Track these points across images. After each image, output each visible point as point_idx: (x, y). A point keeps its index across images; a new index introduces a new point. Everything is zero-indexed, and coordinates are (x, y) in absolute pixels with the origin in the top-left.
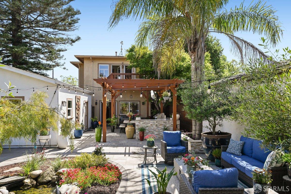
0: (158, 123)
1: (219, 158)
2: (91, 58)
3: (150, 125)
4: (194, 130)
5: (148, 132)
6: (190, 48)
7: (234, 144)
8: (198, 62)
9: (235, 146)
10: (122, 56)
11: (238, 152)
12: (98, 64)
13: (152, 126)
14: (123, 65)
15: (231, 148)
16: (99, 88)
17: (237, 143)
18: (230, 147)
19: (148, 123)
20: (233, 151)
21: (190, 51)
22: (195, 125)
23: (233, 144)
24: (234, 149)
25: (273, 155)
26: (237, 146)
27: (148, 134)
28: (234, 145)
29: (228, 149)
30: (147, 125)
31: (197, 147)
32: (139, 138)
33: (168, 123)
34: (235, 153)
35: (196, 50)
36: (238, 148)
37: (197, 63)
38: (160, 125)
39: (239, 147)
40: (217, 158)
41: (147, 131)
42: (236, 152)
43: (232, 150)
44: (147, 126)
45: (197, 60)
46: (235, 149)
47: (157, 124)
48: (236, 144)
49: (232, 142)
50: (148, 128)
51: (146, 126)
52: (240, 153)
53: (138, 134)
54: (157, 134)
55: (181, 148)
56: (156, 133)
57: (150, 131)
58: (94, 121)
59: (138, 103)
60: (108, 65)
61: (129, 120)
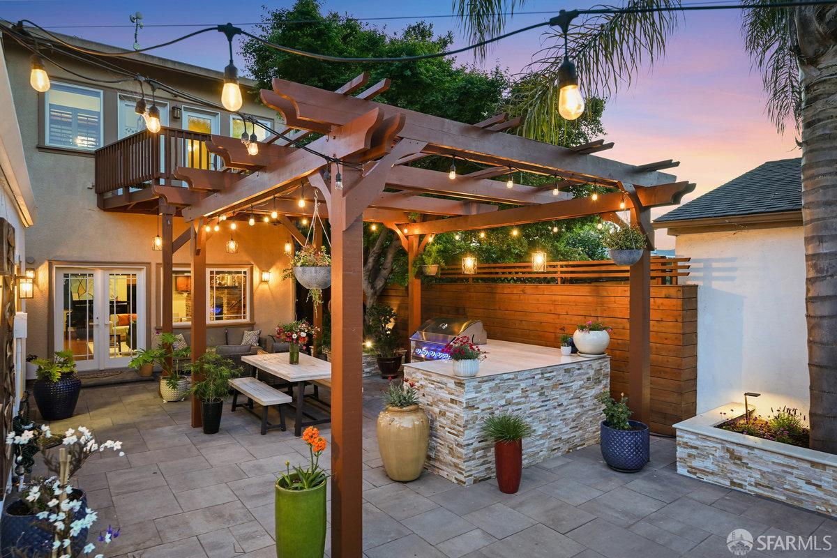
0: (548, 379)
38: (552, 389)
44: (509, 403)
50: (511, 408)
51: (503, 402)
54: (542, 437)
56: (540, 430)
58: (58, 375)
59: (245, 273)
60: (102, 92)
61: (287, 355)
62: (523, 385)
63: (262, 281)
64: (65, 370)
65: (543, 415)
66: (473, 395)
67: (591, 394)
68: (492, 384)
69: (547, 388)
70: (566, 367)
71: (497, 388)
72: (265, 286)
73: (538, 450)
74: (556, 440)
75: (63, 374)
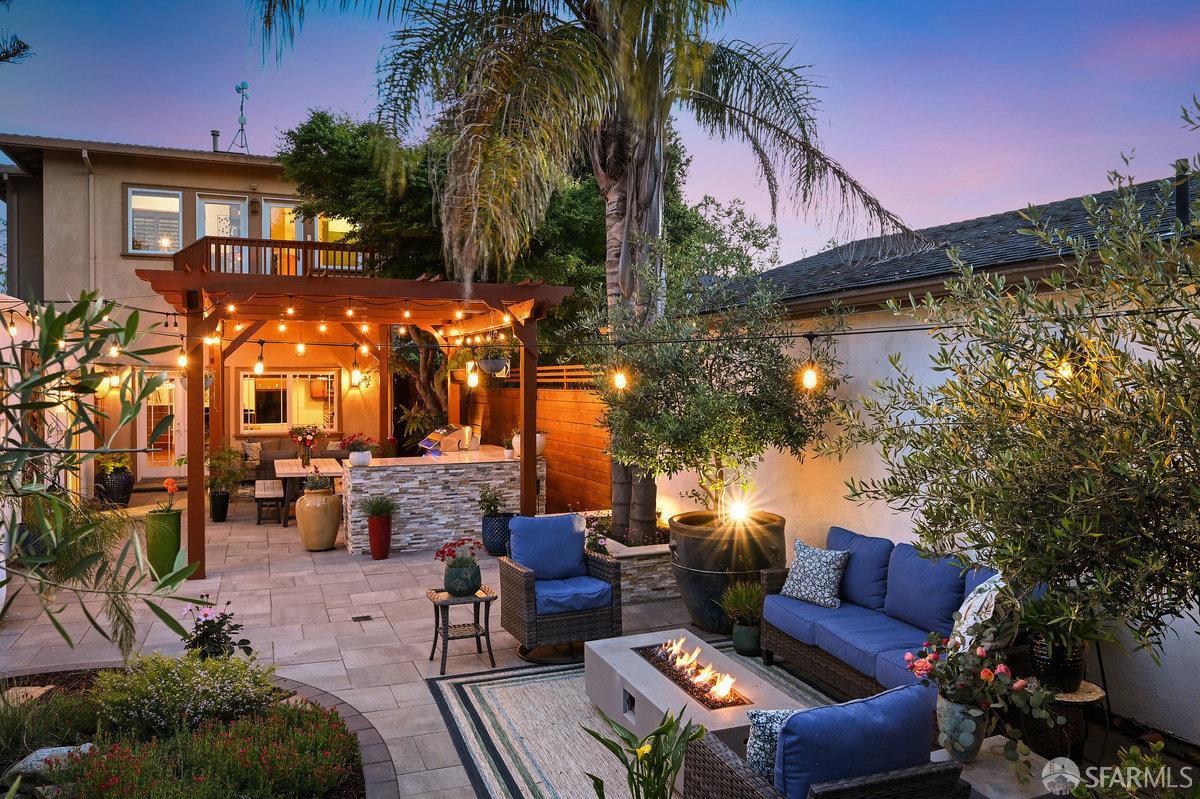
0: (454, 475)
1: (753, 620)
2: (85, 154)
3: (415, 483)
4: (621, 504)
5: (408, 515)
6: (603, 157)
7: (810, 564)
8: (639, 220)
9: (815, 572)
10: (244, 151)
11: (826, 596)
12: (125, 186)
13: (426, 488)
14: (256, 197)
15: (800, 581)
16: (168, 314)
17: (824, 559)
18: (795, 577)
19: (408, 475)
20: (807, 592)
21: (600, 169)
22: (625, 481)
23: (807, 564)
24: (814, 584)
25: (984, 609)
26: (824, 569)
27: (408, 527)
28: (811, 567)
29: (788, 582)
30: (405, 485)
31: (643, 577)
32: (367, 546)
33: (497, 474)
34: (814, 598)
35: (630, 168)
36: (826, 577)
37: (635, 224)
38: (460, 484)
39: (831, 575)
40: (743, 622)
41: (403, 514)
42: (819, 594)
43: (803, 588)
44: (404, 492)
45: (635, 212)
46: (817, 582)
47: (448, 478)
48: (820, 561)
49: (802, 554)
50: (406, 497)
51: (397, 490)
52: (835, 596)
53: (363, 527)
54: (446, 526)
55: (594, 587)
56: (444, 519)
57: (417, 511)
58: (111, 469)
59: (332, 377)
60: (180, 193)
61: (300, 460)
62: (421, 478)
63: (352, 386)
64: (118, 465)
65: (449, 507)
66: (361, 481)
67: (515, 494)
68: (384, 474)
69: (453, 483)
70: (480, 466)
71: (390, 478)
72: (355, 392)
73: (441, 537)
74: (465, 532)
75: (116, 469)
